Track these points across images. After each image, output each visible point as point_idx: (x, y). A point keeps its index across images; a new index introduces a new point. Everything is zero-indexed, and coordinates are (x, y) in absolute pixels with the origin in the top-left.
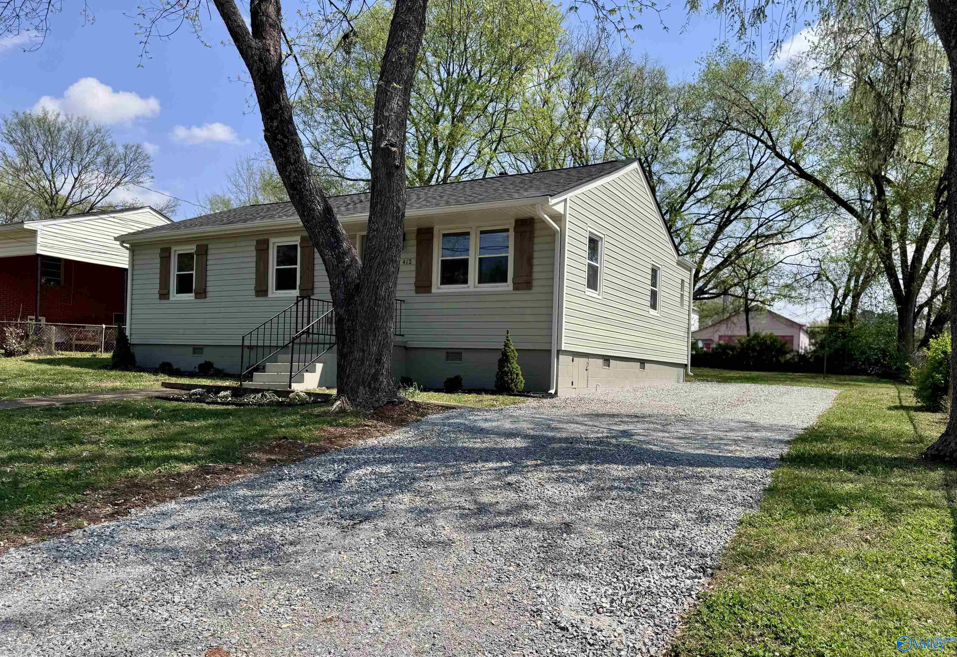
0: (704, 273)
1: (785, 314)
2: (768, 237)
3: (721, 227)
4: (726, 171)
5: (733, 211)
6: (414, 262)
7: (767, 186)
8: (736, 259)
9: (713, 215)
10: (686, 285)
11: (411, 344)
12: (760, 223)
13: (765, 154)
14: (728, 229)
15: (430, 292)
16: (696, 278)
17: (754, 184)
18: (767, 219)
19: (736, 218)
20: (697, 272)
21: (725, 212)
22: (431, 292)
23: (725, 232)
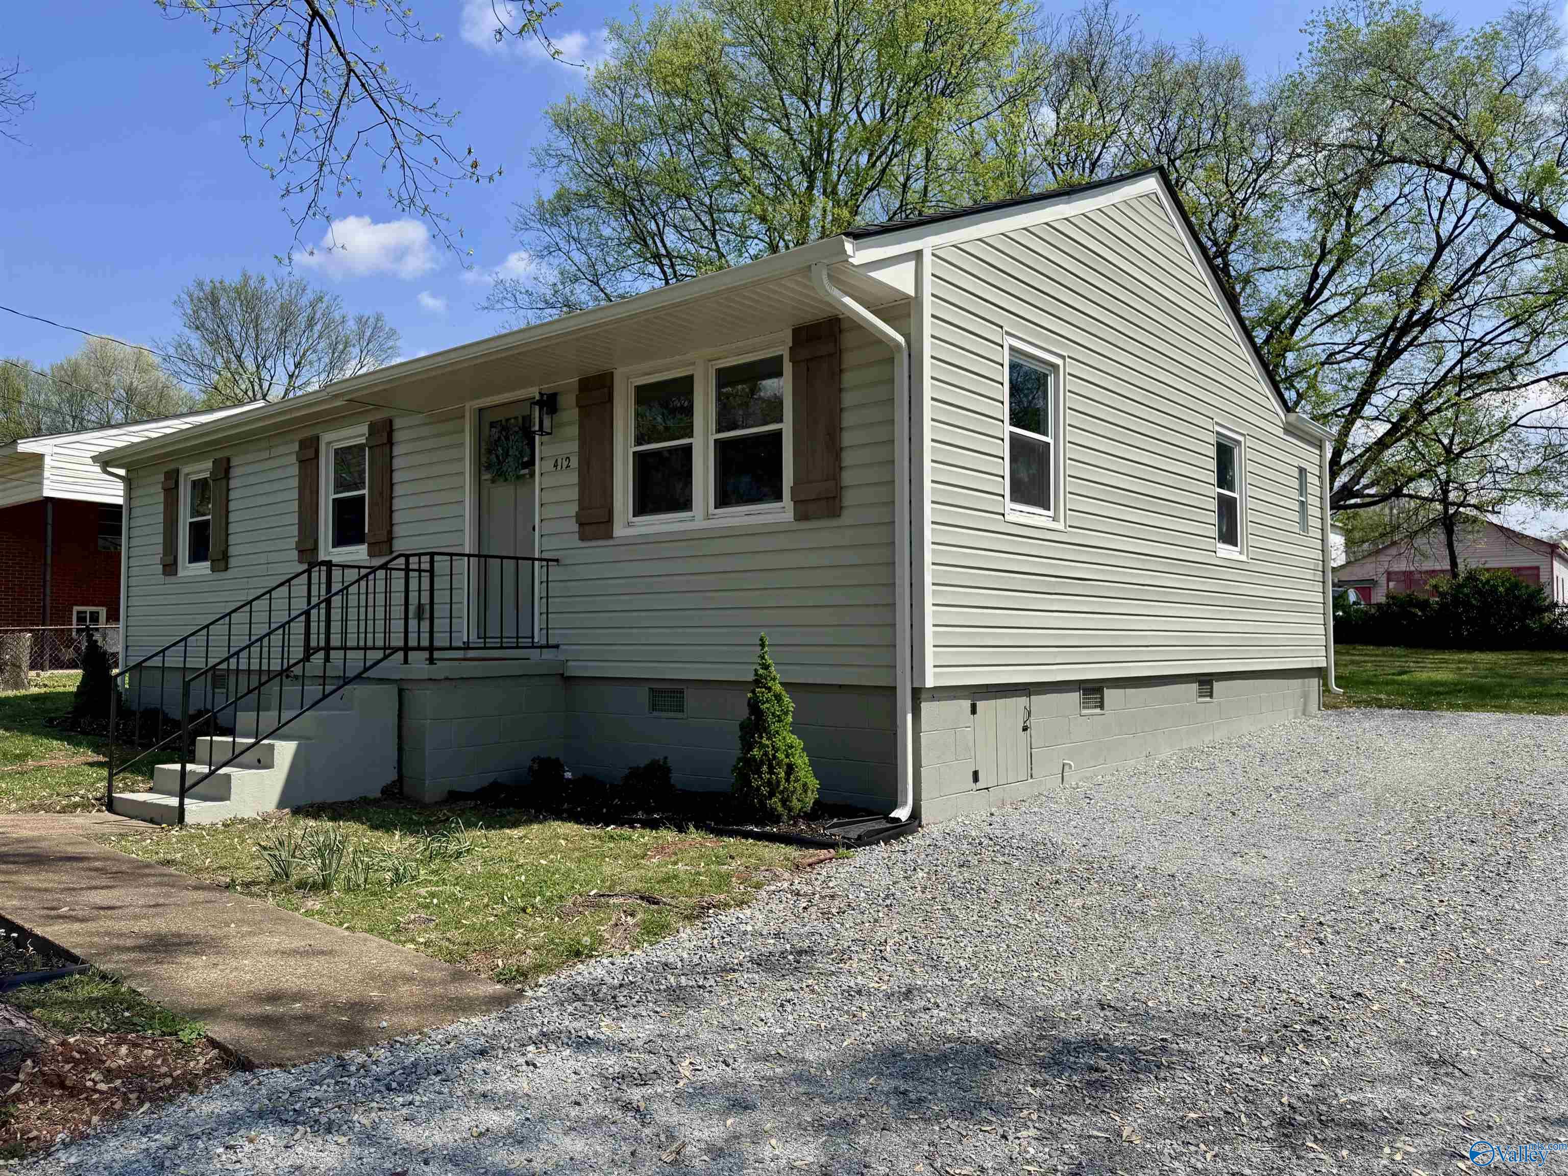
0: (1351, 456)
1: (1534, 530)
2: (1480, 376)
3: (1380, 365)
4: (1384, 256)
5: (1404, 331)
6: (574, 462)
7: (1474, 275)
8: (1418, 423)
9: (1360, 344)
10: (1312, 480)
11: (575, 669)
12: (1466, 350)
13: (1465, 212)
14: (1397, 364)
15: (609, 535)
16: (1335, 467)
17: (1446, 277)
18: (1477, 341)
19: (1410, 344)
20: (1337, 454)
21: (1386, 335)
22: (611, 537)
23: (1389, 372)
